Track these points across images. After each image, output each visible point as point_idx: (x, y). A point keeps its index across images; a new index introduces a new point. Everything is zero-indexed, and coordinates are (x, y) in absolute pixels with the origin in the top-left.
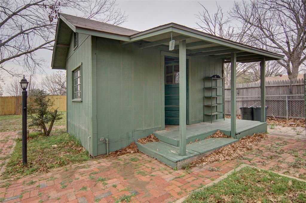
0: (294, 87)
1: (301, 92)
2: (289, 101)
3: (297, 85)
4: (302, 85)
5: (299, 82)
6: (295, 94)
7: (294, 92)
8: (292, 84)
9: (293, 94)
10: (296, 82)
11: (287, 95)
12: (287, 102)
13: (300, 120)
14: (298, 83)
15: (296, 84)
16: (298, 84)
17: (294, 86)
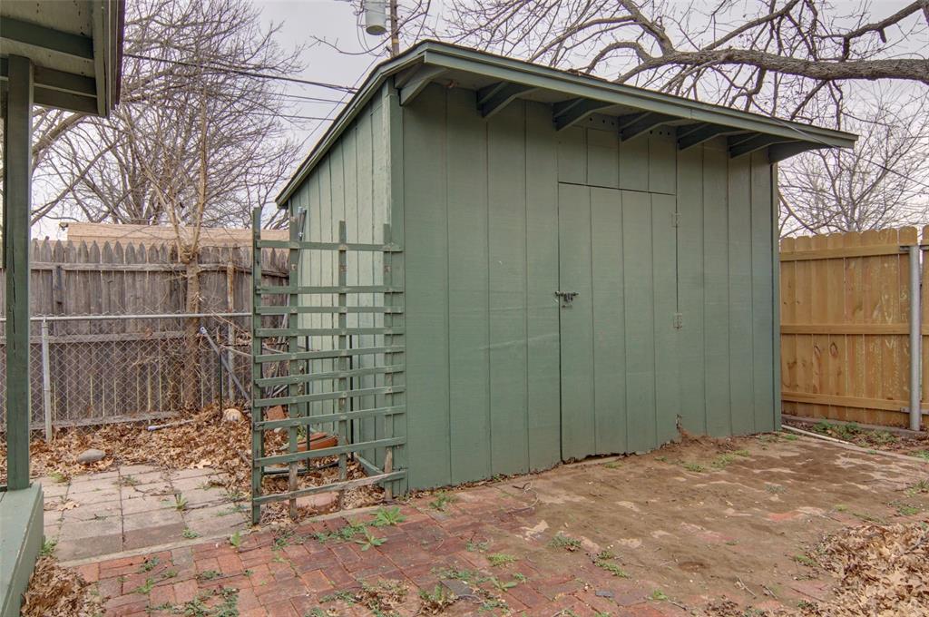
0: (72, 276)
1: (99, 306)
2: (51, 346)
3: (84, 272)
4: (104, 272)
5: (92, 258)
6: (78, 313)
7: (70, 303)
8: (66, 266)
9: (67, 314)
10: (83, 258)
11: (44, 318)
12: (45, 349)
13: (103, 430)
14: (87, 261)
15: (81, 266)
16: (91, 267)
17: (74, 271)
